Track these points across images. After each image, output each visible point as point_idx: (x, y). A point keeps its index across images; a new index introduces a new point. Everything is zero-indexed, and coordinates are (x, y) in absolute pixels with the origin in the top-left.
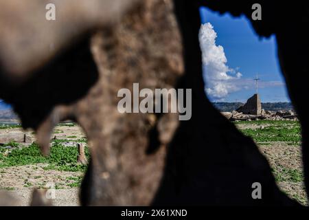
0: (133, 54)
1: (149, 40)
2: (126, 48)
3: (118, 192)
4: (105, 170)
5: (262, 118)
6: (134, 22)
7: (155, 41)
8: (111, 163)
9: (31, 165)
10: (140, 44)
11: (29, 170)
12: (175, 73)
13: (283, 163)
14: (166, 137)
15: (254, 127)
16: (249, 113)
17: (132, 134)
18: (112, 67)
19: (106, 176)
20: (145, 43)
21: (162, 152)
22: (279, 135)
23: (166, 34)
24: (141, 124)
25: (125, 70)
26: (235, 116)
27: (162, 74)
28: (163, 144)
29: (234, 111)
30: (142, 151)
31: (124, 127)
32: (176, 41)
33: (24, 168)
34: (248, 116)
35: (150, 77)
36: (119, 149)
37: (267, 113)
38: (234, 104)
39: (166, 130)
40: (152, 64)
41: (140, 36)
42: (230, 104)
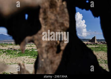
0: (53, 21)
1: (58, 17)
2: (51, 19)
3: (47, 65)
4: (43, 58)
5: (96, 44)
6: (53, 11)
7: (60, 17)
8: (45, 56)
9: (25, 57)
10: (55, 18)
11: (24, 58)
12: (66, 28)
13: (103, 58)
14: (63, 48)
15: (94, 46)
16: (92, 42)
17: (52, 47)
18: (46, 25)
19: (43, 60)
20: (57, 18)
21: (61, 53)
22: (102, 49)
23: (64, 15)
24: (55, 44)
25: (50, 26)
26: (88, 43)
27: (62, 28)
28: (62, 50)
29: (88, 42)
30: (55, 52)
31: (49, 44)
32: (67, 17)
33: (23, 57)
34: (92, 43)
35: (58, 29)
36: (47, 51)
37: (98, 42)
38: (88, 39)
39: (63, 46)
40: (59, 24)
41: (55, 15)
42: (87, 39)
